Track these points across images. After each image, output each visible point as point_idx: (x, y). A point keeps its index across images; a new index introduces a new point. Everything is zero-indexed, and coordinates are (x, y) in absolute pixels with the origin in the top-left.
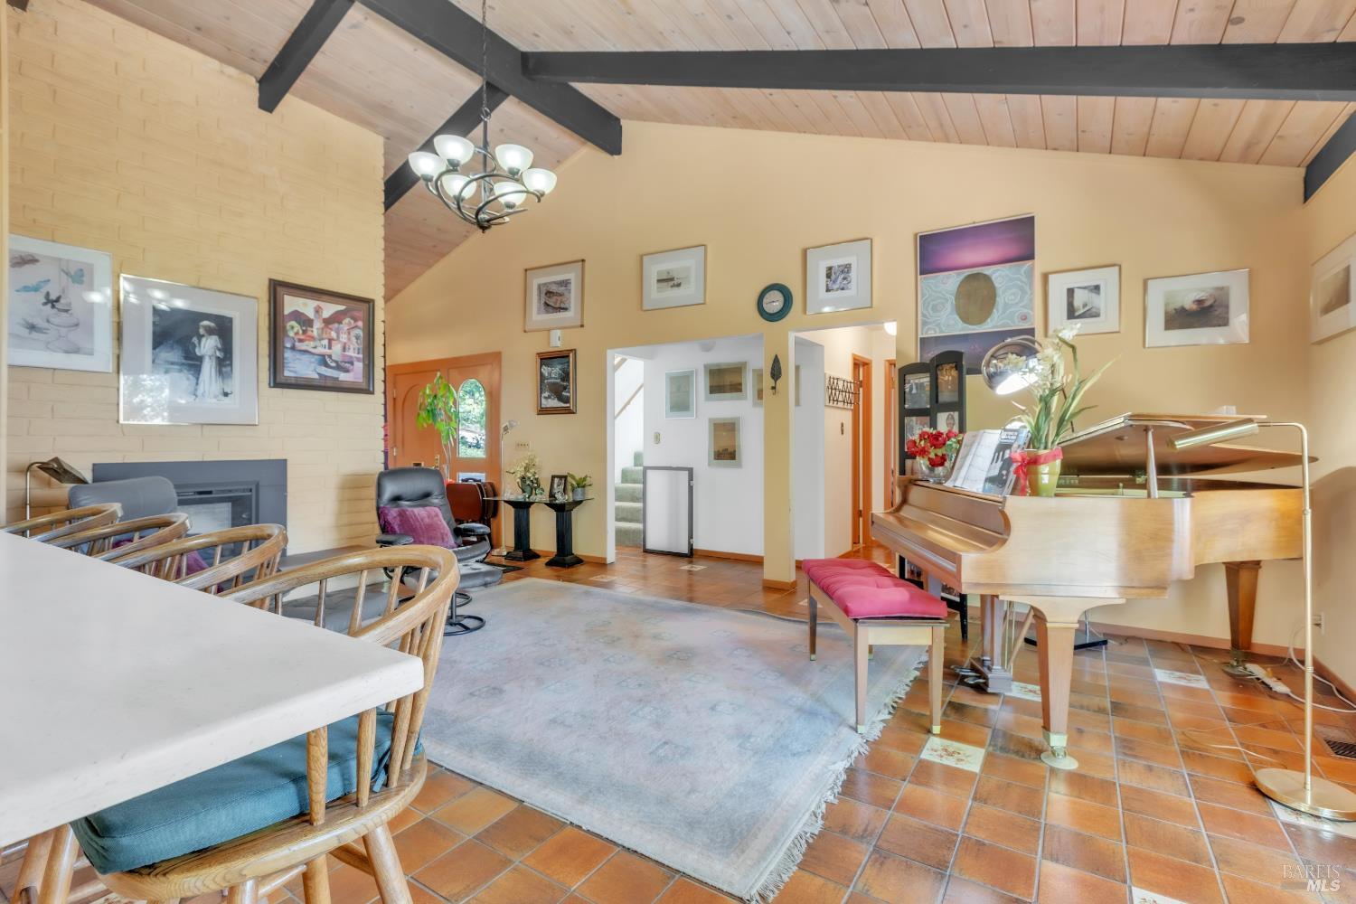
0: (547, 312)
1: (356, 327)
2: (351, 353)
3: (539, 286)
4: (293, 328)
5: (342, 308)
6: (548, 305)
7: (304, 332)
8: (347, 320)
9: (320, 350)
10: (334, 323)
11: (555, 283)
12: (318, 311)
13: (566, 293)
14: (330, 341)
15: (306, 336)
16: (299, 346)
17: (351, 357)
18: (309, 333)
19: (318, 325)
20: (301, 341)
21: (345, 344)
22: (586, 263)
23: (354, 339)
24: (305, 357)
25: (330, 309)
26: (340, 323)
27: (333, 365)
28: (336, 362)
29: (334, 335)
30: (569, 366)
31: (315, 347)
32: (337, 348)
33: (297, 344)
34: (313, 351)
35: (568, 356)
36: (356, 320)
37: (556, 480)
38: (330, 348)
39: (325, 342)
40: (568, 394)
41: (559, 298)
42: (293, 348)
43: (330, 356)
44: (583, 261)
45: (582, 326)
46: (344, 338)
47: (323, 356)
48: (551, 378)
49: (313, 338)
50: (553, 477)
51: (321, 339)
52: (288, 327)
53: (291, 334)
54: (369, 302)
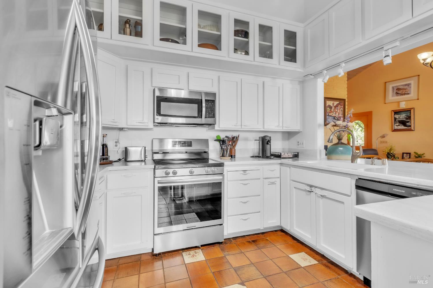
0: (397, 96)
1: (341, 108)
2: (340, 115)
3: (393, 88)
4: (328, 109)
5: (338, 102)
6: (398, 93)
7: (331, 110)
8: (339, 106)
9: (334, 115)
10: (336, 107)
11: (402, 85)
12: (333, 104)
13: (408, 88)
14: (336, 112)
15: (331, 112)
16: (330, 114)
17: (340, 116)
18: (332, 111)
19: (333, 108)
20: (330, 113)
21: (339, 113)
22: (421, 77)
23: (341, 111)
24: (331, 117)
25: (336, 103)
26: (338, 107)
27: (336, 119)
28: (337, 118)
29: (336, 110)
30: (410, 114)
31: (333, 114)
32: (337, 114)
33: (329, 114)
34: (332, 115)
35: (410, 111)
36: (341, 106)
37: (405, 155)
38: (336, 114)
39: (335, 113)
40: (410, 124)
41: (404, 91)
42: (328, 115)
43: (336, 117)
44: (419, 75)
45: (418, 99)
46: (339, 111)
47: (334, 117)
48: (400, 119)
49: (332, 112)
50: (403, 153)
51: (334, 112)
52: (327, 109)
53: (328, 111)
54: (344, 100)
